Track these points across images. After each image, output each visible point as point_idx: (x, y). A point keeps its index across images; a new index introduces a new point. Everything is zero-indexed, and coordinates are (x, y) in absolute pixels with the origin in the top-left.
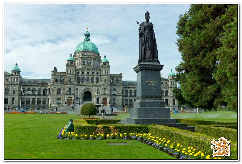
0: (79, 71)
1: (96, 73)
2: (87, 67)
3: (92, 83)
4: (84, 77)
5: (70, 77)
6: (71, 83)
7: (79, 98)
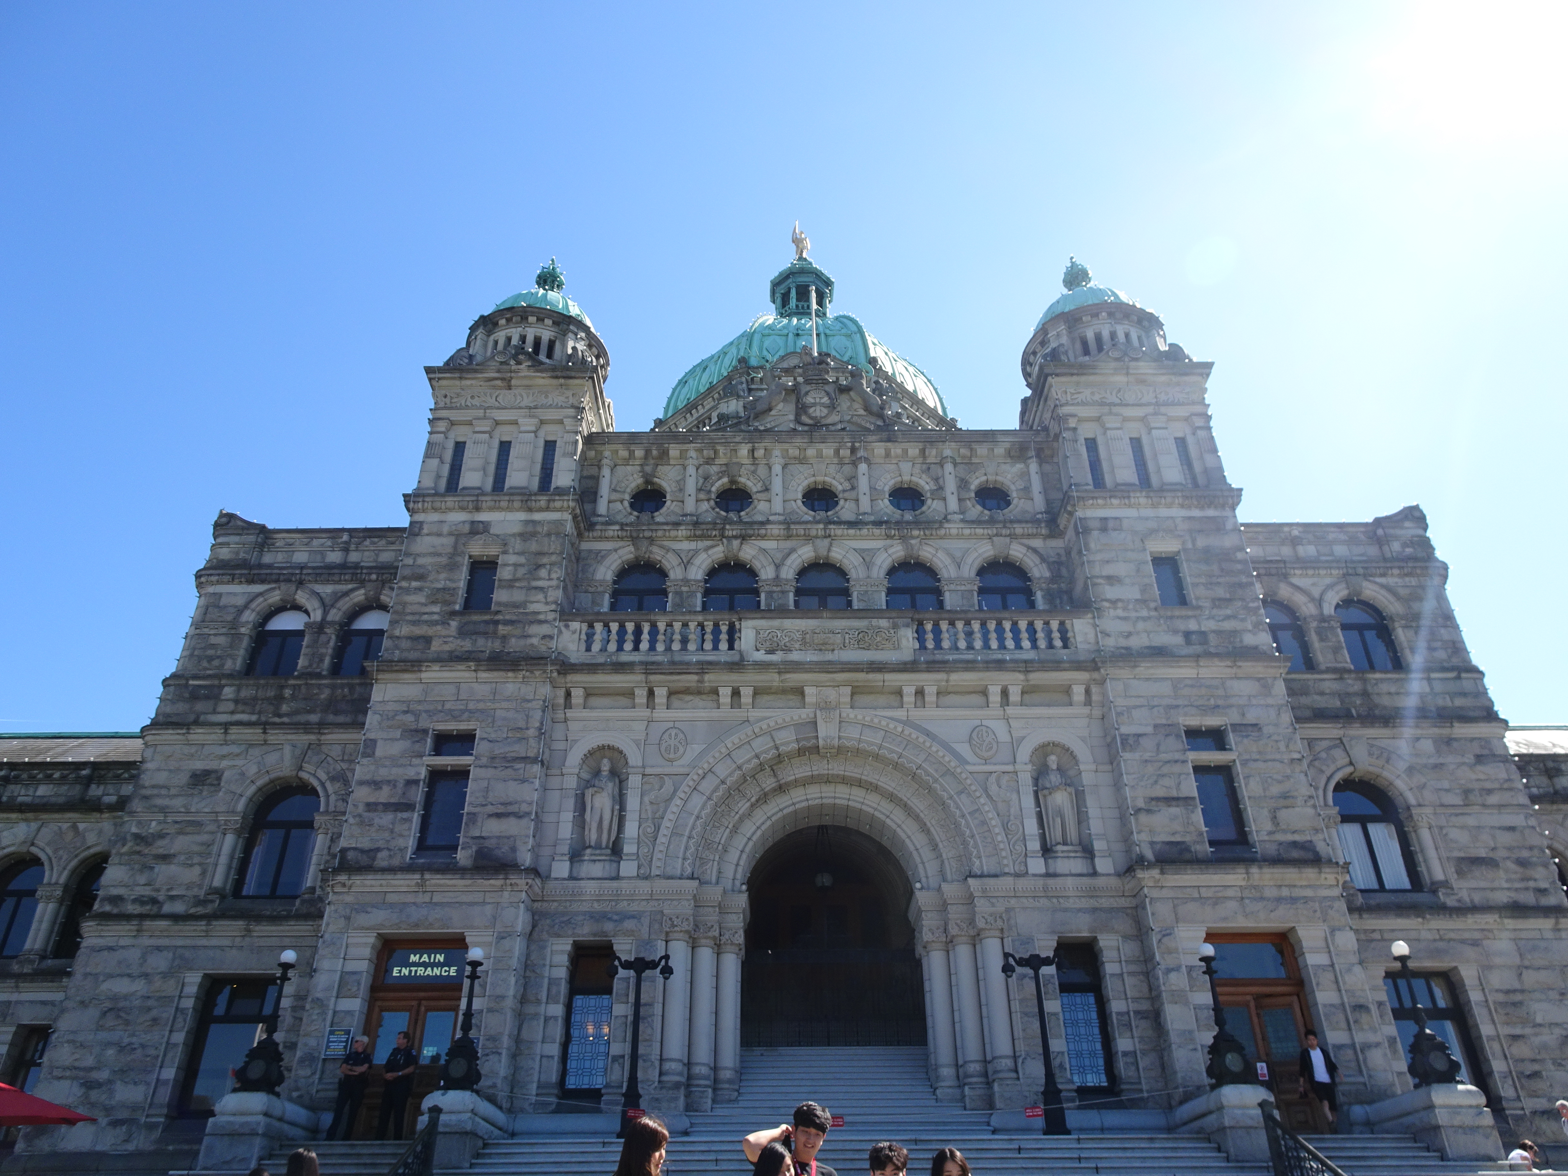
0: (666, 479)
1: (963, 484)
2: (801, 409)
3: (907, 637)
4: (748, 552)
5: (477, 548)
6: (487, 646)
7: (625, 949)
